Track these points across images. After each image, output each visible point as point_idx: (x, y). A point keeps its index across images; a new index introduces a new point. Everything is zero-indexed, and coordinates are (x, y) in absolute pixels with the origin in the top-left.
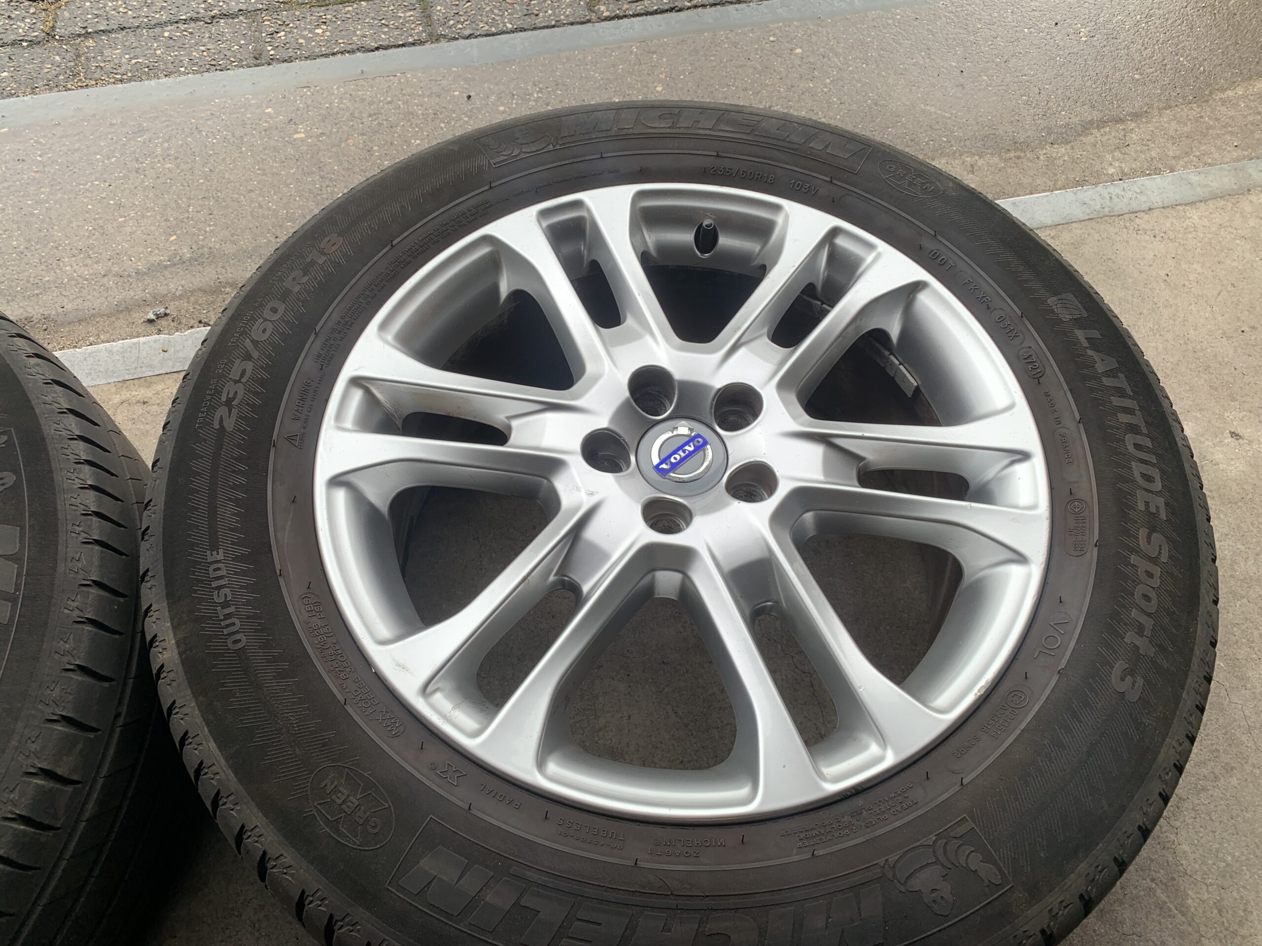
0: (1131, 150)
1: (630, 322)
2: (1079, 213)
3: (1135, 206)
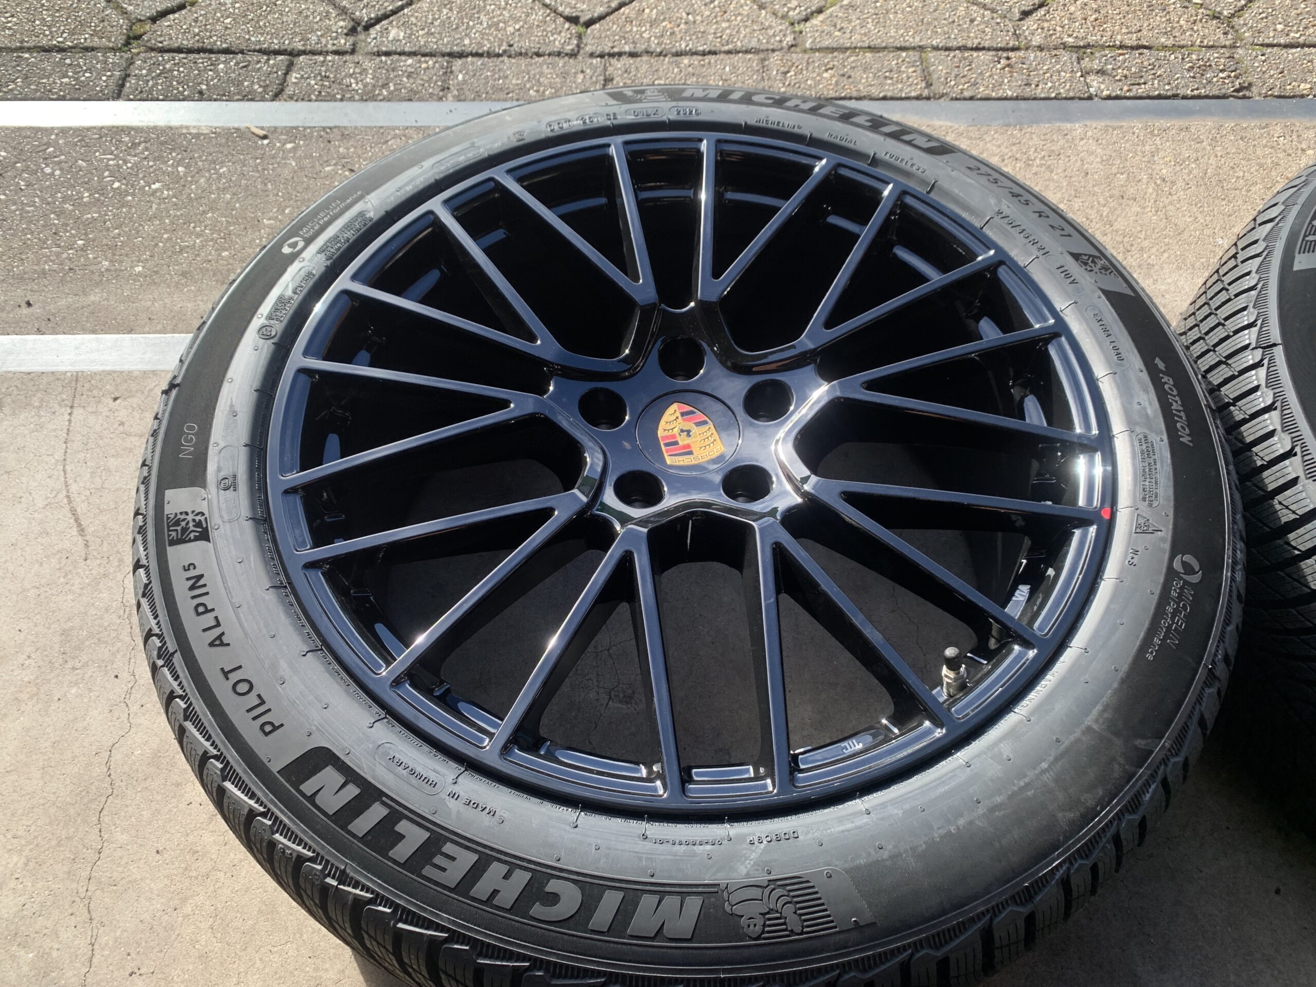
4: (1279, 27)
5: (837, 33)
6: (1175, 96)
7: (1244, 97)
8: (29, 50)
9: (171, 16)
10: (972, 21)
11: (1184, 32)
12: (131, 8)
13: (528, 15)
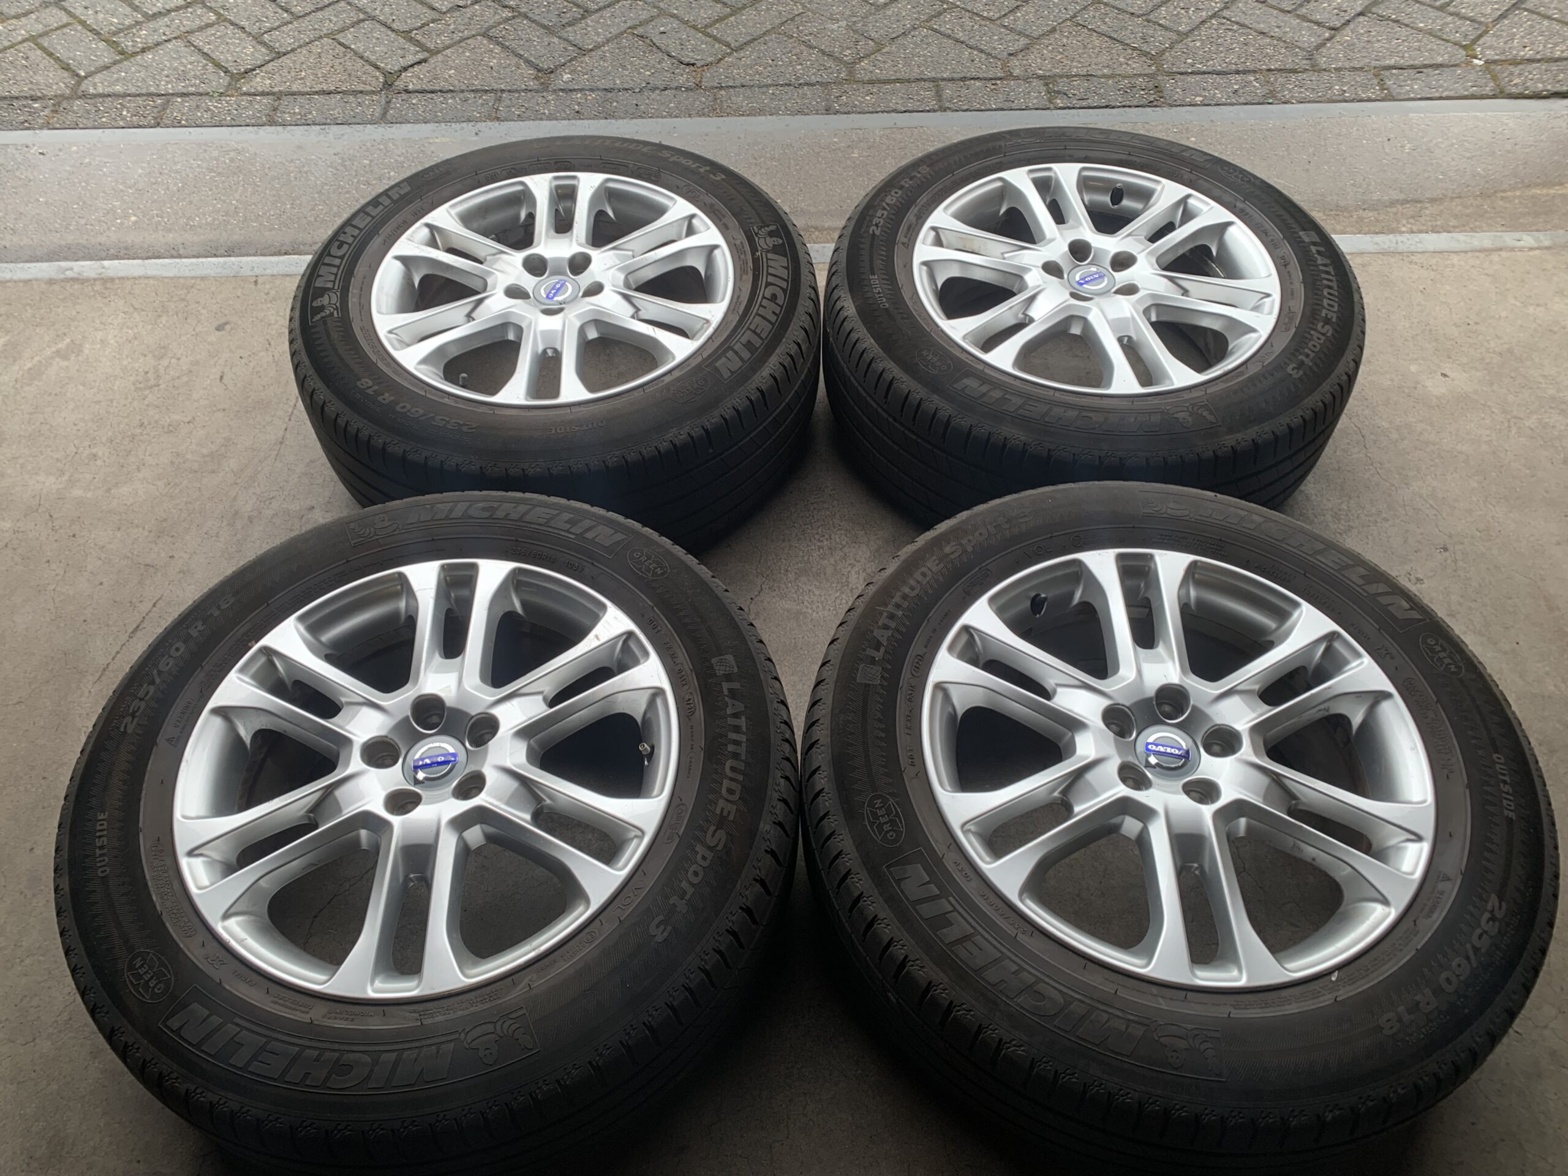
0: (1422, 220)
1: (1071, 222)
2: (1372, 248)
3: (1413, 248)
4: (1189, 61)
5: (877, 71)
6: (1107, 107)
7: (1156, 106)
8: (317, 93)
9: (411, 69)
10: (973, 61)
11: (1121, 65)
12: (382, 65)
13: (659, 63)
